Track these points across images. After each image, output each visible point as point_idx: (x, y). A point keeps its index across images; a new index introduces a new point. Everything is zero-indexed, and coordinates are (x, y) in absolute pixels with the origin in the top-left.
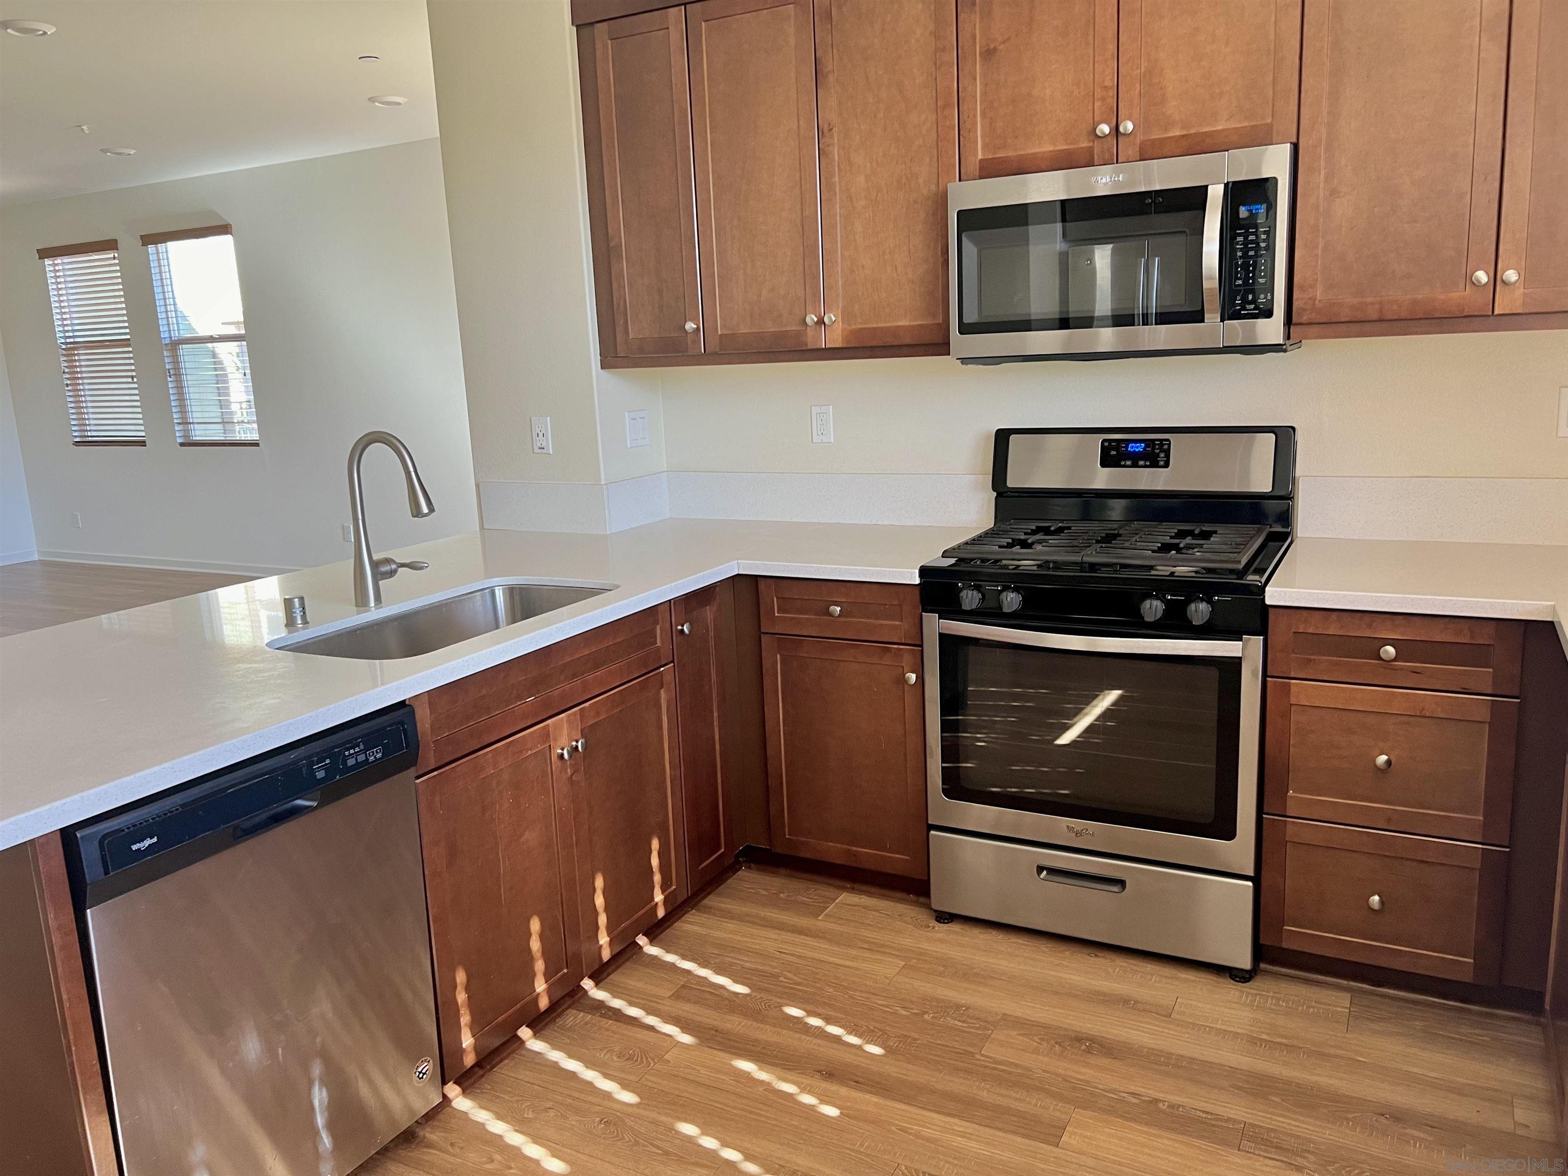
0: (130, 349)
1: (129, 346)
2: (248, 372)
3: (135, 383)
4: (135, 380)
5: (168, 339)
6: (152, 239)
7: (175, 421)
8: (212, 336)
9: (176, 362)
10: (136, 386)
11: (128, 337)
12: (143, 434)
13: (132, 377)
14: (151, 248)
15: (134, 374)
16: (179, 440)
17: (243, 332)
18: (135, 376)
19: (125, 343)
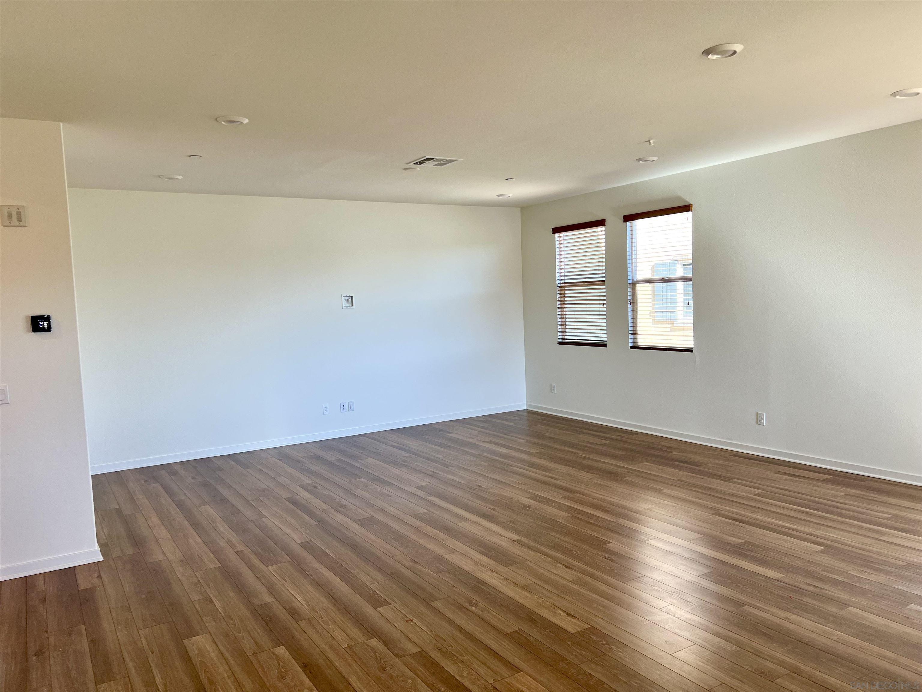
0: (604, 287)
1: (604, 284)
2: (691, 302)
3: (605, 307)
4: (605, 306)
5: (631, 280)
6: (629, 218)
7: (630, 332)
8: (663, 278)
9: (634, 294)
10: (605, 309)
11: (604, 279)
12: (605, 339)
13: (603, 304)
14: (628, 223)
15: (605, 302)
16: (631, 345)
17: (690, 275)
18: (605, 303)
19: (602, 283)
